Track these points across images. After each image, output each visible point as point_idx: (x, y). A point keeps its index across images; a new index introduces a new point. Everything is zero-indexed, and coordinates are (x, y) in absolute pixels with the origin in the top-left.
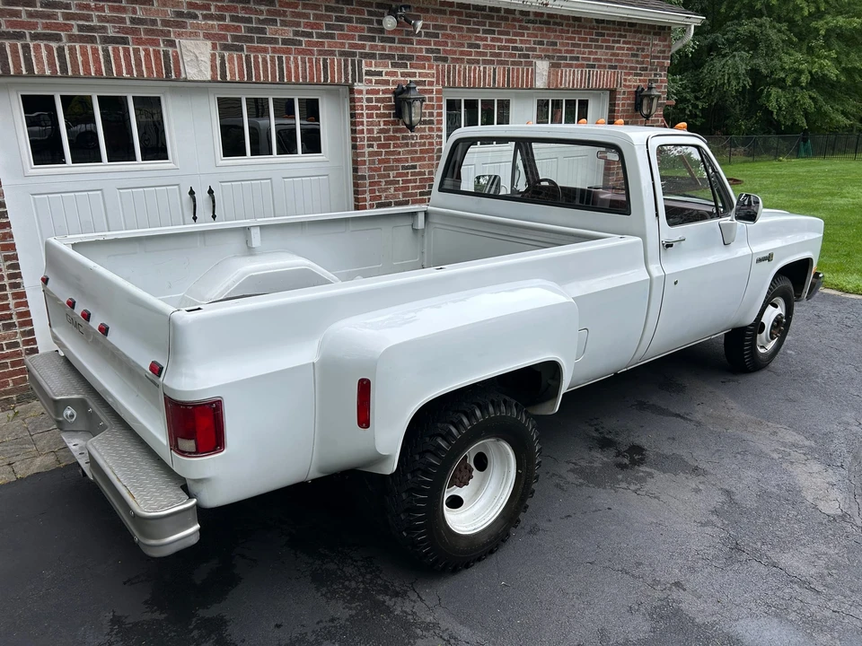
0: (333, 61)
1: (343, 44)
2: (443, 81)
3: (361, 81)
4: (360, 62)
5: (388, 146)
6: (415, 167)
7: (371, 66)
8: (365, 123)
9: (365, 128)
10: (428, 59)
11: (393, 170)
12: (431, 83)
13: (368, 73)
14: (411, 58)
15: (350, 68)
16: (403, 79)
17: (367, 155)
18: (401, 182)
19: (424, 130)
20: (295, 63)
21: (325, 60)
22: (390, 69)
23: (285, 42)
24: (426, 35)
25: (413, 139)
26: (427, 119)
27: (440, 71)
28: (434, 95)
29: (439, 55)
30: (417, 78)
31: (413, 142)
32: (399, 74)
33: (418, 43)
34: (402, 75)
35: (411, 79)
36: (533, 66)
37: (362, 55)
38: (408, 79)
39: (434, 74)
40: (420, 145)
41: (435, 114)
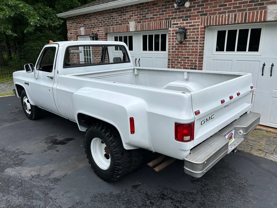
0: (162, 22)
1: (166, 16)
2: (204, 24)
3: (171, 27)
4: (171, 21)
5: (179, 49)
6: (189, 58)
7: (175, 22)
8: (171, 41)
9: (171, 43)
10: (197, 16)
11: (180, 58)
12: (198, 25)
13: (174, 24)
14: (190, 16)
15: (168, 23)
16: (186, 25)
17: (171, 52)
18: (183, 63)
19: (194, 44)
20: (153, 24)
21: (160, 22)
22: (182, 22)
23: (151, 18)
24: (198, 6)
25: (189, 47)
26: (195, 39)
27: (203, 19)
28: (199, 30)
29: (203, 13)
30: (192, 24)
31: (189, 48)
32: (185, 23)
33: (194, 10)
34: (186, 23)
35: (190, 25)
36: (266, 9)
37: (172, 19)
38: (189, 25)
39: (200, 21)
40: (192, 49)
41: (199, 37)
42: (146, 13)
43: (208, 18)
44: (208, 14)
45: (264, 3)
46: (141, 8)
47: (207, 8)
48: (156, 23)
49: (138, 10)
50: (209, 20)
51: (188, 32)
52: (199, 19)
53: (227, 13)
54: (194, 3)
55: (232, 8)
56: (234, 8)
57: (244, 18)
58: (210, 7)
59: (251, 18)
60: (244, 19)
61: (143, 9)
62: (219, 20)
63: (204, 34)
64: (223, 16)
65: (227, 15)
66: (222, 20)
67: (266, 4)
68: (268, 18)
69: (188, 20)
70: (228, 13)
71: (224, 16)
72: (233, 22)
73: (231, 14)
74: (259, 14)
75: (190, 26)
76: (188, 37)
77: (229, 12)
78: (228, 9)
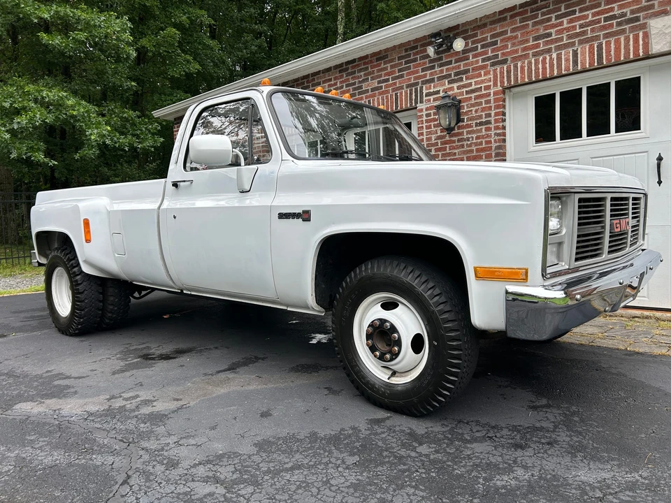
0: (401, 93)
3: (421, 102)
4: (422, 88)
5: (444, 149)
7: (431, 89)
8: (425, 134)
10: (484, 67)
12: (488, 88)
13: (428, 94)
14: (466, 72)
15: (414, 94)
16: (459, 91)
19: (480, 131)
20: (378, 102)
21: (396, 94)
22: (447, 86)
23: (373, 90)
24: (483, 47)
25: (468, 140)
26: (484, 120)
27: (498, 73)
28: (492, 98)
29: (496, 60)
30: (473, 87)
31: (469, 143)
32: (455, 88)
33: (474, 56)
34: (459, 88)
35: (467, 89)
36: (646, 28)
37: (424, 83)
38: (464, 90)
39: (490, 78)
40: (476, 144)
41: (493, 115)
42: (361, 80)
43: (509, 68)
44: (509, 59)
45: (640, 16)
46: (350, 71)
47: (506, 47)
48: (387, 97)
49: (342, 77)
50: (512, 74)
51: (466, 107)
52: (490, 74)
53: (553, 50)
54: (473, 43)
55: (565, 40)
56: (569, 37)
57: (596, 55)
58: (513, 45)
59: (612, 53)
60: (596, 57)
61: (354, 73)
62: (537, 69)
63: (504, 107)
64: (544, 59)
65: (554, 56)
66: (544, 68)
67: (644, 18)
68: (654, 46)
69: (461, 80)
70: (556, 51)
71: (548, 58)
72: (571, 68)
73: (563, 52)
74: (631, 43)
75: (467, 92)
76: (466, 117)
77: (558, 48)
78: (556, 42)
